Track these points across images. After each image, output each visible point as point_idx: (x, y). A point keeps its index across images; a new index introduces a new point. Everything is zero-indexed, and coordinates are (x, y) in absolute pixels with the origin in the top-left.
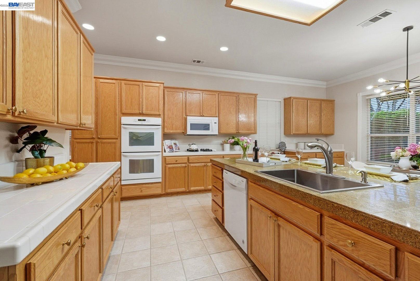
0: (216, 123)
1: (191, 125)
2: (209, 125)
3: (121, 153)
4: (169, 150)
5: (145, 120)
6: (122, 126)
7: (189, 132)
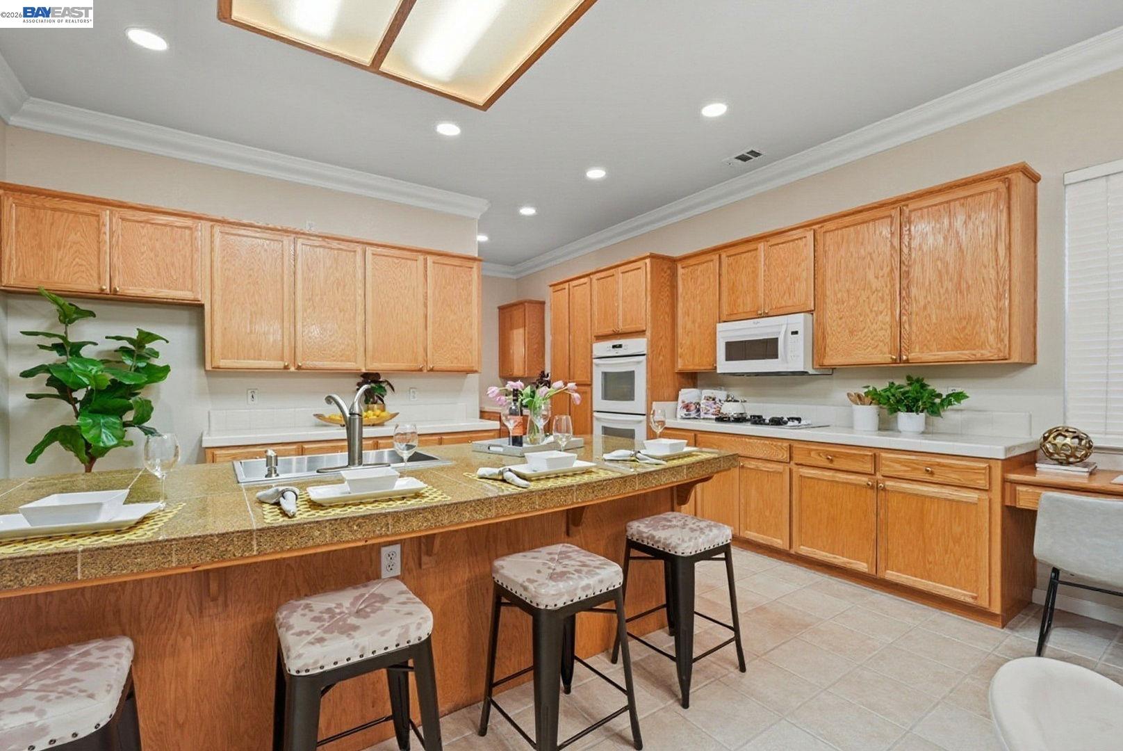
0: (796, 333)
1: (729, 345)
2: (774, 341)
3: (592, 412)
4: (685, 414)
5: (620, 346)
6: (594, 361)
7: (724, 366)
